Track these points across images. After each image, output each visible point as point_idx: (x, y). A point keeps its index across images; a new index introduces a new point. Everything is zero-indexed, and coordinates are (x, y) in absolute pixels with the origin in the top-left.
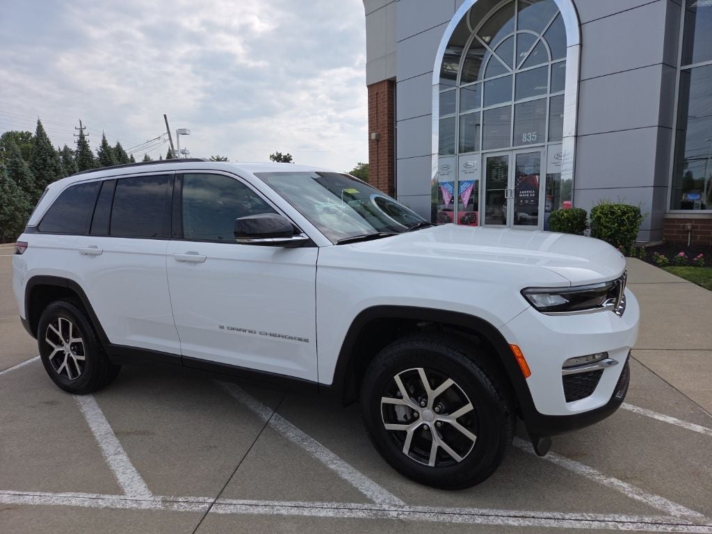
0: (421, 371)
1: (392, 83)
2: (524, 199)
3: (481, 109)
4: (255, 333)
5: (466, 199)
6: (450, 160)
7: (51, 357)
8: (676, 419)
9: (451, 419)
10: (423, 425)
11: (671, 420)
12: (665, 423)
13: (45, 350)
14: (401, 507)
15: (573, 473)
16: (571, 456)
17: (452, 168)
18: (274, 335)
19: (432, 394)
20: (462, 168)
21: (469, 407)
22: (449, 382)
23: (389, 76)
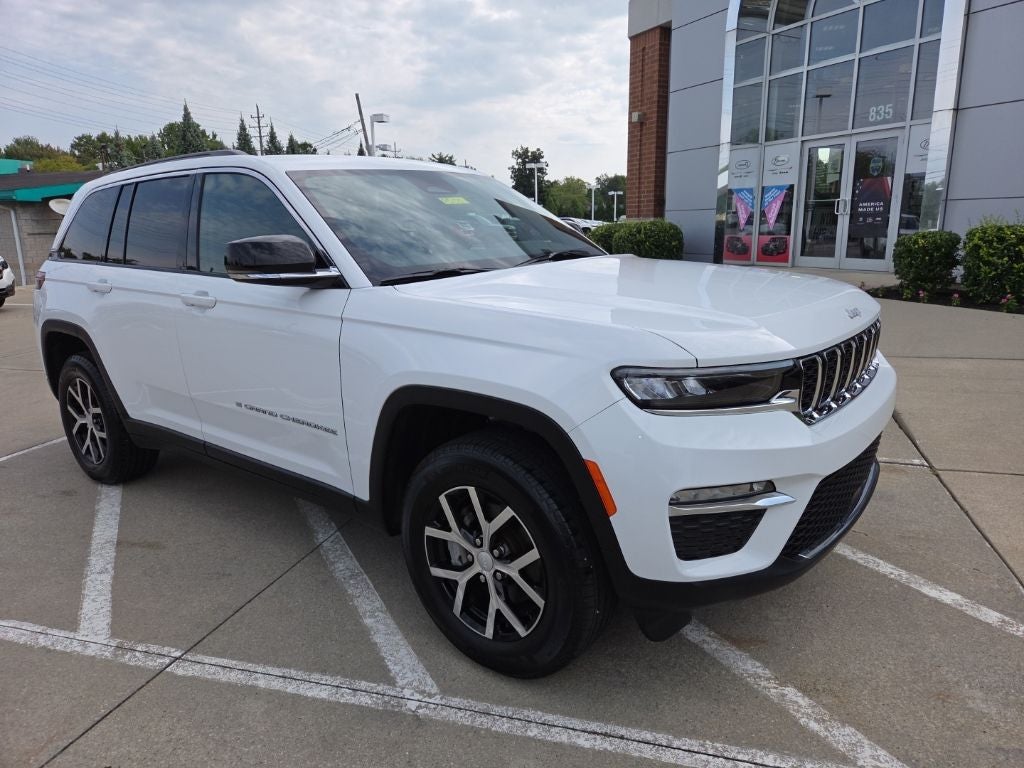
0: (472, 491)
1: (665, 31)
2: (866, 215)
3: (804, 69)
4: (276, 416)
5: (772, 216)
6: (749, 152)
7: (75, 431)
8: (958, 597)
9: (512, 570)
10: (479, 574)
11: (949, 597)
12: (936, 602)
13: (68, 421)
14: (430, 696)
15: (728, 670)
16: (738, 642)
17: (754, 166)
18: (298, 421)
19: (489, 529)
20: (768, 165)
21: (533, 555)
22: (508, 513)
23: (662, 21)
